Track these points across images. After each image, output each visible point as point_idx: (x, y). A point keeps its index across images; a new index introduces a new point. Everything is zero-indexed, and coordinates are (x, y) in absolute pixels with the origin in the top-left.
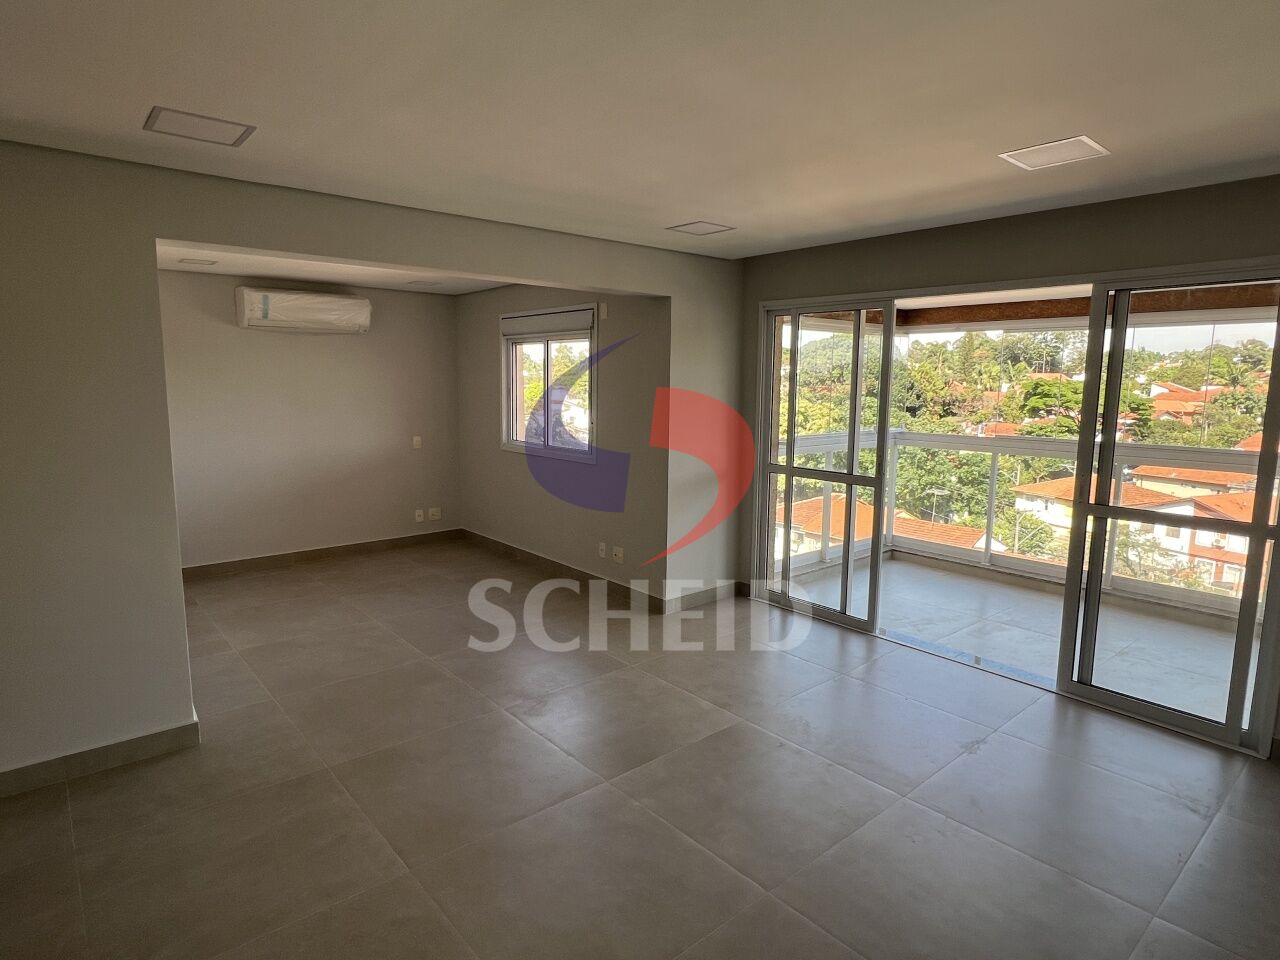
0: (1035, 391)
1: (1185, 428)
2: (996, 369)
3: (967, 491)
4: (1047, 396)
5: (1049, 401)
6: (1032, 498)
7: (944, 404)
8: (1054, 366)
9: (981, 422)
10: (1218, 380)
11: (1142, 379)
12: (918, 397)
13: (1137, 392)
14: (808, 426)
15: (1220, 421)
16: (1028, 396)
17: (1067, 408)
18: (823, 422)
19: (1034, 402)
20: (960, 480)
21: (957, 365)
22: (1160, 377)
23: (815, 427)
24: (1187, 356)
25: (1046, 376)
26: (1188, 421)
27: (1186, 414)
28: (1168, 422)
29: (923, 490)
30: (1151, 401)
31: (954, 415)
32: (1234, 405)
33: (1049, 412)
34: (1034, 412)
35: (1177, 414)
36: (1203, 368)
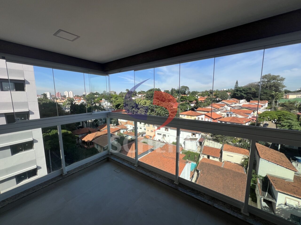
2: (176, 94)
5: (184, 99)
6: (182, 115)
10: (207, 96)
13: (196, 98)
15: (207, 102)
16: (181, 98)
17: (187, 100)
18: (148, 103)
22: (199, 95)
24: (203, 92)
25: (184, 95)
27: (203, 101)
32: (209, 99)
34: (182, 101)
35: (201, 101)
36: (205, 94)
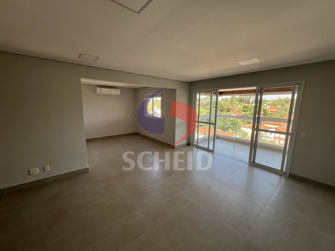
0: (245, 107)
1: (273, 114)
2: (237, 103)
3: (232, 126)
4: (247, 108)
5: (247, 109)
6: (244, 127)
7: (228, 110)
8: (248, 102)
9: (234, 113)
10: (280, 105)
11: (265, 105)
12: (223, 108)
13: (264, 107)
14: (202, 113)
15: (280, 113)
16: (244, 108)
17: (251, 111)
18: (205, 113)
19: (245, 109)
20: (230, 124)
21: (230, 102)
22: (269, 105)
23: (203, 114)
24: (274, 101)
25: (247, 104)
26: (274, 113)
27: (274, 112)
28: (270, 113)
29: (223, 126)
30: (267, 109)
31: (229, 112)
32: (283, 110)
33: (247, 111)
34: (245, 111)
35: (272, 112)
36: (277, 103)
